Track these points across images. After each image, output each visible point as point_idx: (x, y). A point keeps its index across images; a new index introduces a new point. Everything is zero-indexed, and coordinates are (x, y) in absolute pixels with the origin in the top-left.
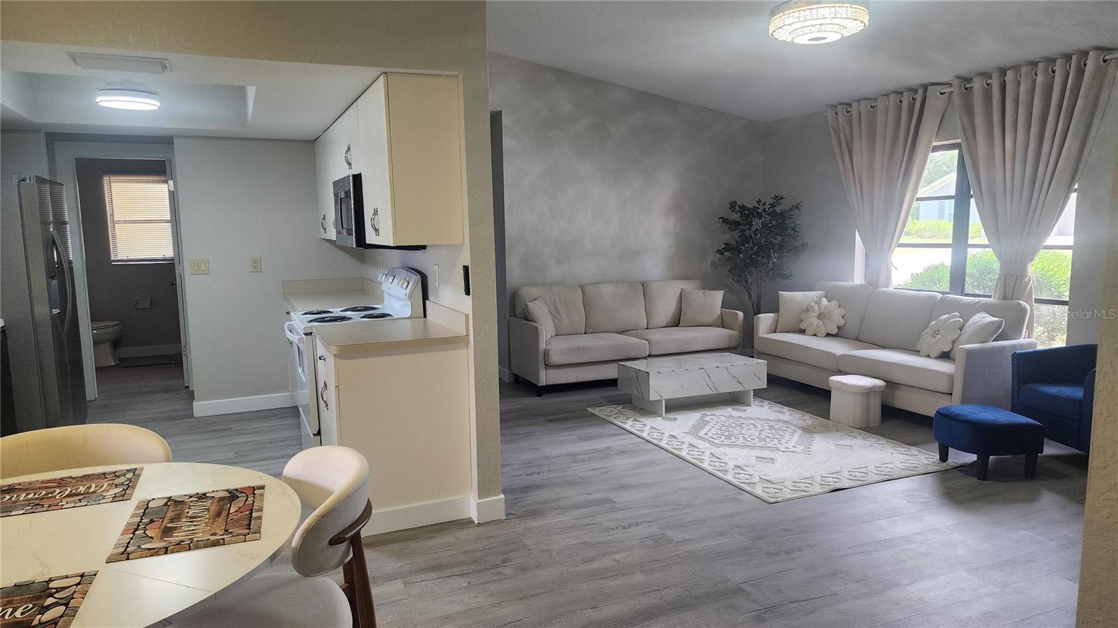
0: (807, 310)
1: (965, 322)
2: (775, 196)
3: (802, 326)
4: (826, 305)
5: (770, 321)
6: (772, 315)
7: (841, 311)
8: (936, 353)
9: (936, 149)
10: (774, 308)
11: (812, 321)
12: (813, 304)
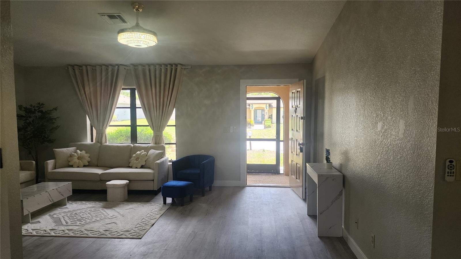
0: (71, 156)
1: (147, 154)
2: (38, 103)
3: (71, 164)
4: (80, 153)
5: (53, 164)
6: (53, 161)
7: (88, 155)
8: (140, 166)
9: (123, 89)
10: (53, 156)
11: (76, 160)
12: (73, 153)
